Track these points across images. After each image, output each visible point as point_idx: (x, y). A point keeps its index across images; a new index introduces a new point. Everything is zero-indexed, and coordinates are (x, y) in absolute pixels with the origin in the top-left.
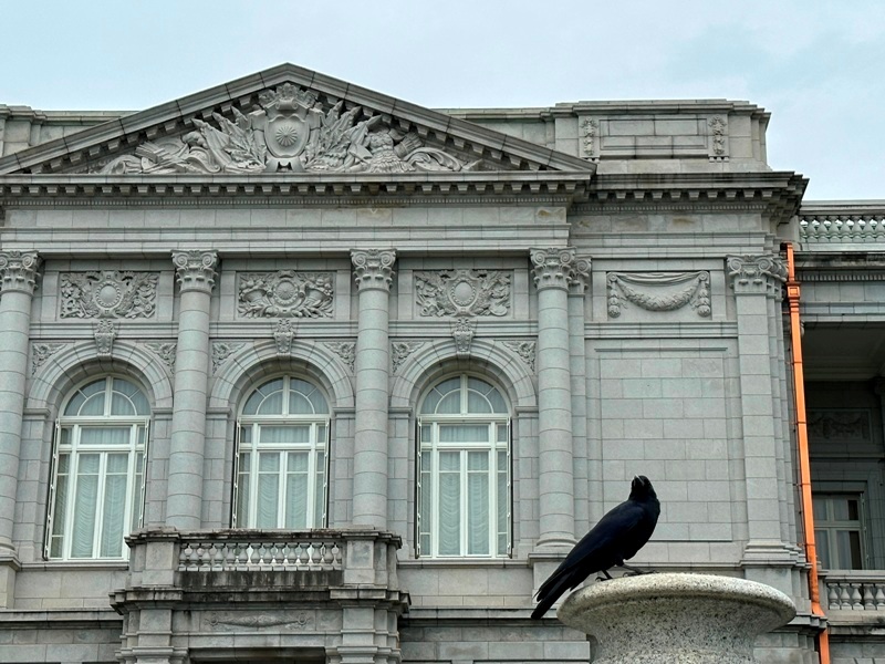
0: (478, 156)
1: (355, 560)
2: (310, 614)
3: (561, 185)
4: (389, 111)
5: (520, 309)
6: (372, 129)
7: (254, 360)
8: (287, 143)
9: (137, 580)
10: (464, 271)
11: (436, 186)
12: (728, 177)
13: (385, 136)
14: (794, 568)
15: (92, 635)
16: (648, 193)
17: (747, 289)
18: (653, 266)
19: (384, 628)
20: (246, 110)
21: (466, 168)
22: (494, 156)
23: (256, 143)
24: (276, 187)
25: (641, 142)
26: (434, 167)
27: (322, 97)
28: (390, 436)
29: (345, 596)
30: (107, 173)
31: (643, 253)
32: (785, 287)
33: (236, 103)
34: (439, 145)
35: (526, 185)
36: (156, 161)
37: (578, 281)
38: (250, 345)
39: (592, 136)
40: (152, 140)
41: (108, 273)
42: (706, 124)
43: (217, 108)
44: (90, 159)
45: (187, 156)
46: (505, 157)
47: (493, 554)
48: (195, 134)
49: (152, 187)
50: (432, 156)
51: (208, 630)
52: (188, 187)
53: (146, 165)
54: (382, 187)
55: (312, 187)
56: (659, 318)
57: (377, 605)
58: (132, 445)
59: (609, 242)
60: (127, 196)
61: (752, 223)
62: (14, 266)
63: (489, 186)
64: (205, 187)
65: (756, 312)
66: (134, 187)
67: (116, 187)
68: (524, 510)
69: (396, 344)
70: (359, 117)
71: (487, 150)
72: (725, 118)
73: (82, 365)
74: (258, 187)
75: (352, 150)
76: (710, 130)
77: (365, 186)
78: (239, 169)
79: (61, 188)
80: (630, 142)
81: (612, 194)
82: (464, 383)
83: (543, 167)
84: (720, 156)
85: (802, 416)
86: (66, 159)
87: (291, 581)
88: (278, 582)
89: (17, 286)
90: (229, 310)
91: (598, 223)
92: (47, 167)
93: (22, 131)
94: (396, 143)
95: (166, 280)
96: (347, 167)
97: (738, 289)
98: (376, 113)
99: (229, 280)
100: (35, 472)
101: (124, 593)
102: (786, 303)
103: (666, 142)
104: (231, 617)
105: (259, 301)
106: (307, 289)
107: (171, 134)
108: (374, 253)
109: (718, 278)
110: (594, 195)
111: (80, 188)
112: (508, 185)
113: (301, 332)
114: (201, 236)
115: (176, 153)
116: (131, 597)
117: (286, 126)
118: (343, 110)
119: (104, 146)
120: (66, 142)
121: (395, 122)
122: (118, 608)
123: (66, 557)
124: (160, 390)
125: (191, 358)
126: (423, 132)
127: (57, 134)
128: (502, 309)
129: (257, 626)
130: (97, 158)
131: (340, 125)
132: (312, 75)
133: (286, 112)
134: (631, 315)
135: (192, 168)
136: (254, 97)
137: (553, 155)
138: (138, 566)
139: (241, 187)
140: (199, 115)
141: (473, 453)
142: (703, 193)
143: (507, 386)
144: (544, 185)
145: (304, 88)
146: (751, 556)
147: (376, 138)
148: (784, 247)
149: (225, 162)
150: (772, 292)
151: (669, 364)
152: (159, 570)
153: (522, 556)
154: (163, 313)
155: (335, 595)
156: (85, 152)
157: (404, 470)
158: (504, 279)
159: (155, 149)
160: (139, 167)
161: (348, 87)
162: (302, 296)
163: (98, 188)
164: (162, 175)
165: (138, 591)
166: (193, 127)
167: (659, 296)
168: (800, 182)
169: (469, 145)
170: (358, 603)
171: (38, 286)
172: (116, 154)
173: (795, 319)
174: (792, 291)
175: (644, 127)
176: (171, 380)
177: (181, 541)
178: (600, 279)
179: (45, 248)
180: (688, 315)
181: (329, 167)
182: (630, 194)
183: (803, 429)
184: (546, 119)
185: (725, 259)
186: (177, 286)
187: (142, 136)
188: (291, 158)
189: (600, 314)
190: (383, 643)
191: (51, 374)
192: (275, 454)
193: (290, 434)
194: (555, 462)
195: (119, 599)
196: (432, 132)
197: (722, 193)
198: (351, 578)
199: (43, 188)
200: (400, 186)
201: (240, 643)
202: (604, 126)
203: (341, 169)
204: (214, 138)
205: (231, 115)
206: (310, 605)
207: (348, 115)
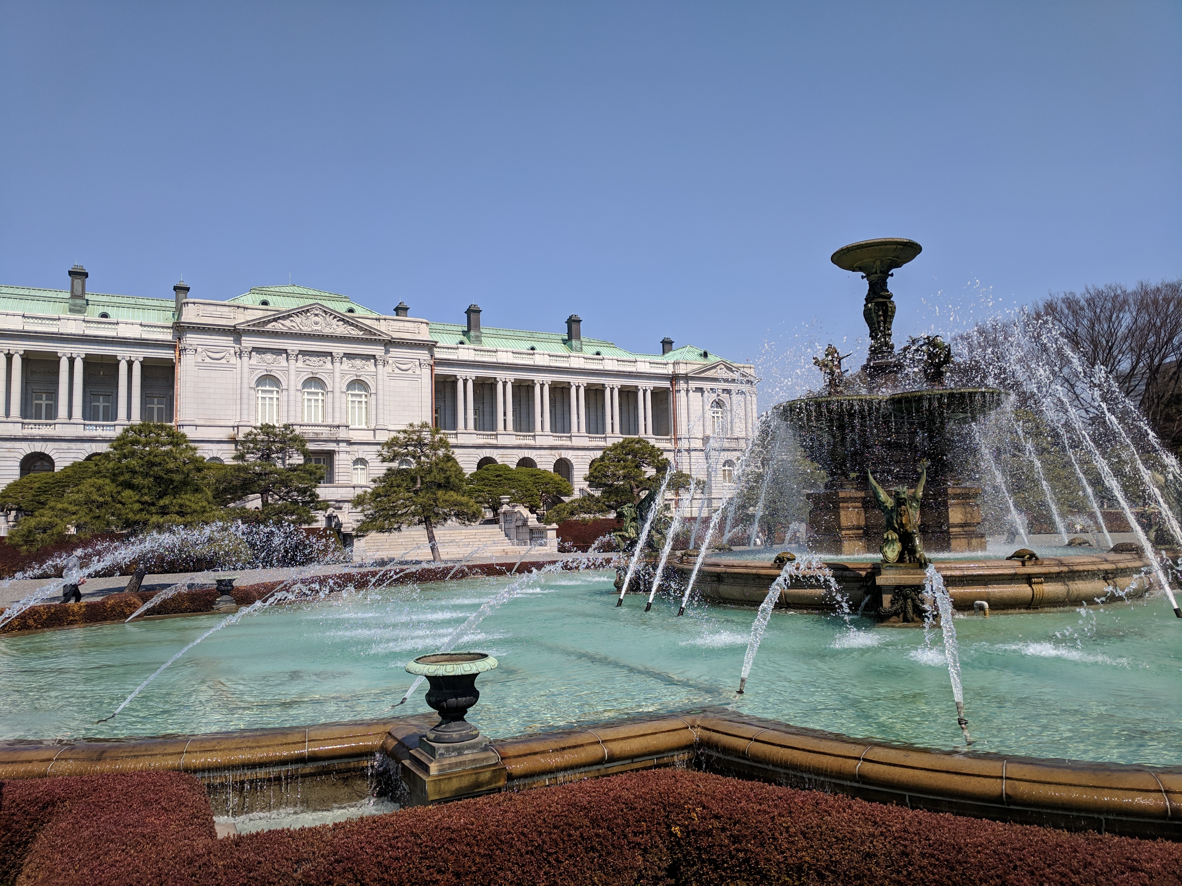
0: (364, 331)
2: (330, 443)
3: (384, 340)
5: (372, 369)
7: (307, 377)
8: (316, 323)
10: (359, 359)
11: (355, 338)
12: (422, 341)
13: (341, 323)
16: (403, 342)
18: (403, 360)
20: (305, 313)
21: (361, 334)
23: (309, 323)
24: (314, 335)
25: (401, 328)
27: (325, 311)
28: (341, 398)
30: (271, 328)
31: (400, 356)
33: (303, 311)
36: (283, 325)
37: (386, 363)
38: (306, 373)
39: (389, 325)
41: (269, 353)
43: (299, 313)
45: (290, 324)
46: (370, 331)
47: (364, 426)
49: (281, 332)
50: (353, 330)
52: (290, 333)
54: (341, 337)
55: (323, 336)
56: (404, 372)
57: (347, 441)
58: (275, 395)
59: (393, 353)
60: (275, 334)
61: (426, 352)
62: (246, 350)
63: (367, 339)
64: (295, 333)
65: (426, 372)
66: (277, 332)
67: (272, 331)
68: (372, 416)
69: (343, 375)
71: (366, 329)
72: (420, 323)
73: (263, 375)
74: (310, 335)
75: (333, 326)
76: (417, 327)
77: (336, 337)
78: (306, 329)
80: (398, 328)
81: (395, 342)
82: (357, 385)
83: (379, 335)
84: (419, 333)
86: (259, 323)
89: (247, 356)
90: (300, 364)
91: (391, 349)
94: (343, 326)
95: (285, 356)
96: (332, 331)
97: (422, 366)
99: (301, 357)
102: (432, 370)
103: (407, 328)
105: (308, 362)
106: (320, 360)
107: (287, 319)
108: (338, 353)
109: (418, 363)
110: (390, 343)
111: (263, 331)
112: (371, 339)
113: (318, 371)
114: (295, 346)
115: (287, 322)
117: (316, 319)
119: (269, 320)
121: (343, 320)
124: (283, 383)
125: (293, 377)
126: (350, 323)
128: (368, 369)
130: (266, 323)
131: (329, 319)
133: (316, 315)
134: (397, 371)
135: (292, 328)
136: (308, 310)
139: (306, 334)
140: (294, 314)
142: (416, 343)
143: (368, 387)
144: (380, 339)
145: (321, 309)
147: (338, 324)
148: (432, 357)
149: (302, 327)
150: (429, 368)
151: (405, 384)
153: (372, 427)
154: (285, 364)
157: (344, 406)
158: (368, 361)
160: (279, 327)
161: (332, 310)
163: (268, 331)
164: (285, 329)
166: (292, 317)
167: (404, 367)
169: (362, 327)
171: (251, 355)
173: (434, 374)
174: (433, 367)
175: (401, 324)
176: (287, 381)
177: (301, 425)
178: (390, 362)
179: (253, 346)
180: (410, 372)
181: (327, 331)
182: (399, 342)
184: (378, 319)
185: (419, 360)
186: (288, 358)
188: (318, 327)
189: (390, 370)
191: (256, 377)
192: (311, 400)
193: (314, 395)
194: (380, 406)
196: (353, 323)
197: (420, 344)
198: (341, 435)
200: (346, 337)
202: (392, 322)
204: (298, 320)
205: (301, 315)
207: (332, 317)
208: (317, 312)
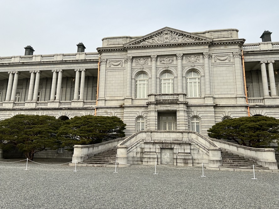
0: (195, 39)
1: (180, 97)
2: (174, 105)
3: (208, 42)
4: (181, 33)
5: (201, 61)
6: (179, 36)
7: (163, 70)
8: (167, 39)
9: (149, 101)
10: (193, 56)
11: (189, 43)
12: (234, 40)
13: (181, 37)
14: (244, 97)
15: (143, 108)
16: (221, 43)
17: (236, 57)
18: (221, 54)
19: (185, 107)
20: (160, 34)
21: (193, 41)
22: (197, 39)
23: (162, 39)
24: (165, 45)
25: (219, 36)
26: (188, 41)
27: (171, 31)
28: (182, 80)
29: (179, 102)
30: (141, 44)
31: (220, 52)
32: (242, 56)
33: (159, 33)
34: (189, 37)
35: (202, 43)
36: (148, 42)
37: (210, 56)
38: (162, 68)
39: (211, 35)
40: (147, 39)
41: (142, 59)
42: (229, 32)
43: (156, 34)
44: (139, 43)
45: (152, 41)
46: (199, 39)
47: (198, 97)
48: (153, 38)
49: (148, 46)
50: (188, 39)
51: (160, 107)
52: (153, 46)
53: (147, 43)
54: (181, 44)
55: (170, 45)
56: (222, 62)
57: (184, 104)
58: (146, 82)
59: (214, 51)
60: (144, 47)
61: (237, 47)
62: (129, 58)
63: (197, 43)
64: (155, 46)
65: (238, 60)
66: (145, 46)
67: (142, 46)
68: (203, 90)
69: (183, 67)
70: (177, 34)
71: (196, 38)
72: (232, 31)
73: (139, 72)
74: (163, 45)
75: (176, 39)
76: (230, 33)
77: (178, 44)
78: (160, 43)
79: (135, 47)
80: (217, 36)
81: (215, 43)
82: (193, 73)
83: (205, 40)
84: (231, 37)
85: (245, 76)
86: (135, 43)
87: (171, 101)
88: (169, 101)
89: (130, 61)
90: (158, 63)
91: (213, 48)
92: (133, 44)
93: (129, 39)
94: (182, 38)
95: (150, 59)
96: (175, 41)
97: (235, 57)
98: (179, 33)
99: (159, 59)
100: (133, 86)
101: (148, 102)
102: (242, 59)
103: (223, 35)
104: (163, 105)
105: (163, 62)
106: (170, 60)
107: (150, 38)
108: (180, 54)
109: (232, 55)
110: (212, 44)
111: (138, 47)
112: (200, 43)
113: (169, 66)
114: (154, 53)
115: (151, 41)
116: (149, 103)
117: (166, 36)
118: (174, 33)
119: (141, 41)
120: (135, 40)
121: (182, 34)
122: (147, 105)
123: (138, 98)
124: (150, 75)
125: (154, 70)
126: (186, 36)
127: (133, 39)
128: (199, 61)
129: (167, 107)
130: (140, 42)
131: (174, 35)
132: (170, 28)
133: (166, 34)
134: (218, 61)
135: (153, 43)
136: (161, 32)
137: (206, 38)
138: (150, 99)
139: (160, 45)
140: (154, 35)
141: (194, 82)
142: (229, 43)
143: (199, 72)
144: (205, 42)
145: (169, 30)
146: (237, 96)
147: (179, 37)
148: (241, 50)
149: (158, 42)
150: (240, 57)
151: (224, 68)
152: (152, 99)
153: (203, 96)
154: (149, 64)
155: (178, 102)
156: (138, 41)
157: (184, 85)
158: (199, 57)
159: (147, 40)
160: (146, 43)
161: (175, 30)
162: (169, 61)
163: (140, 46)
164: (149, 44)
165: (150, 102)
166: (153, 37)
167: (222, 58)
168: (244, 40)
169: (193, 37)
170: (181, 103)
171: (132, 61)
172: (142, 42)
173: (243, 61)
174: (243, 57)
175: (219, 33)
176: (151, 73)
177: (155, 95)
178: (213, 56)
179: (133, 56)
180: (227, 61)
181: (173, 42)
182: (218, 43)
183: (245, 77)
184: (204, 33)
185: (233, 53)
186: (151, 60)
187: (146, 39)
188: (167, 41)
189: (213, 61)
190: (185, 109)
191: (134, 73)
192: (165, 83)
193: (167, 80)
194: (207, 83)
195: (148, 103)
196: (188, 36)
197: (232, 42)
198: (180, 100)
199: (133, 47)
200: (183, 44)
201: (164, 109)
202: (213, 33)
203: (175, 42)
204: (156, 38)
205: (158, 35)
206: (174, 104)
207: (175, 34)
208: (167, 32)
